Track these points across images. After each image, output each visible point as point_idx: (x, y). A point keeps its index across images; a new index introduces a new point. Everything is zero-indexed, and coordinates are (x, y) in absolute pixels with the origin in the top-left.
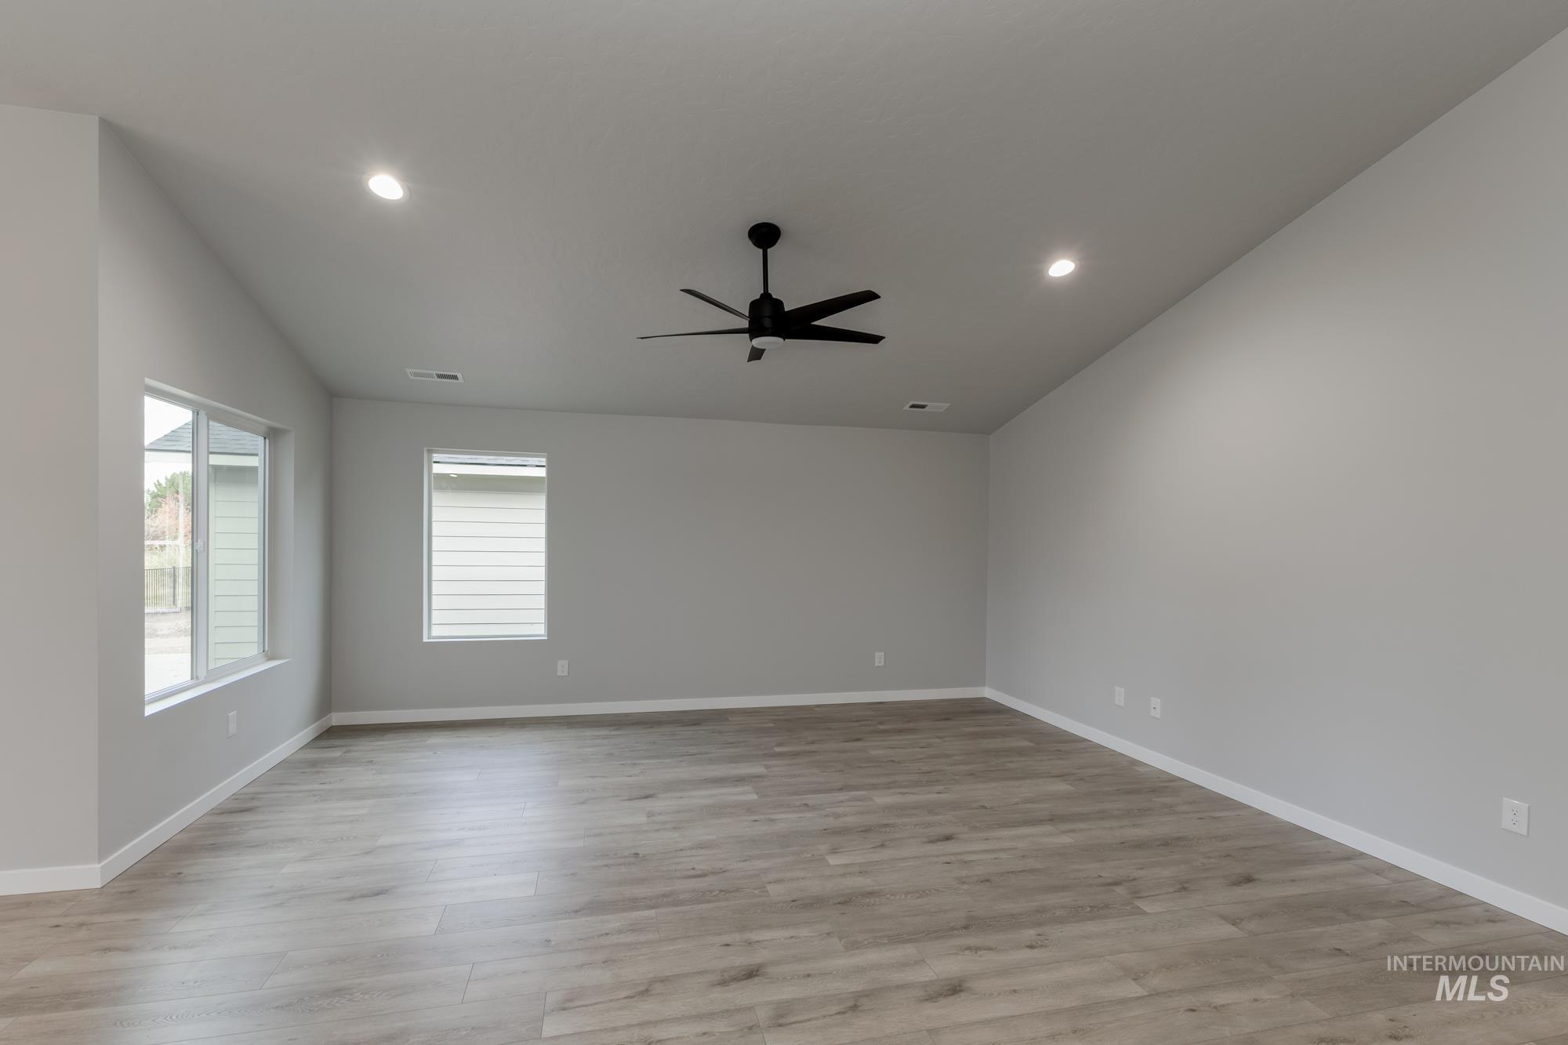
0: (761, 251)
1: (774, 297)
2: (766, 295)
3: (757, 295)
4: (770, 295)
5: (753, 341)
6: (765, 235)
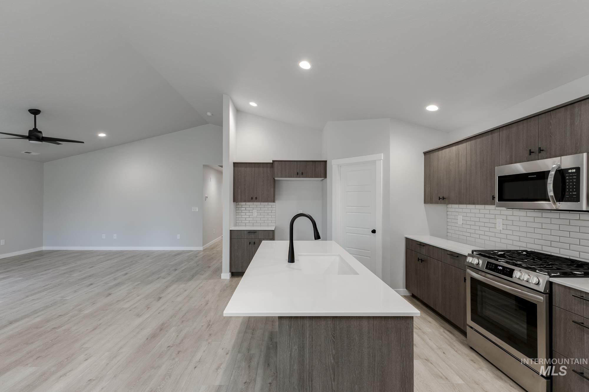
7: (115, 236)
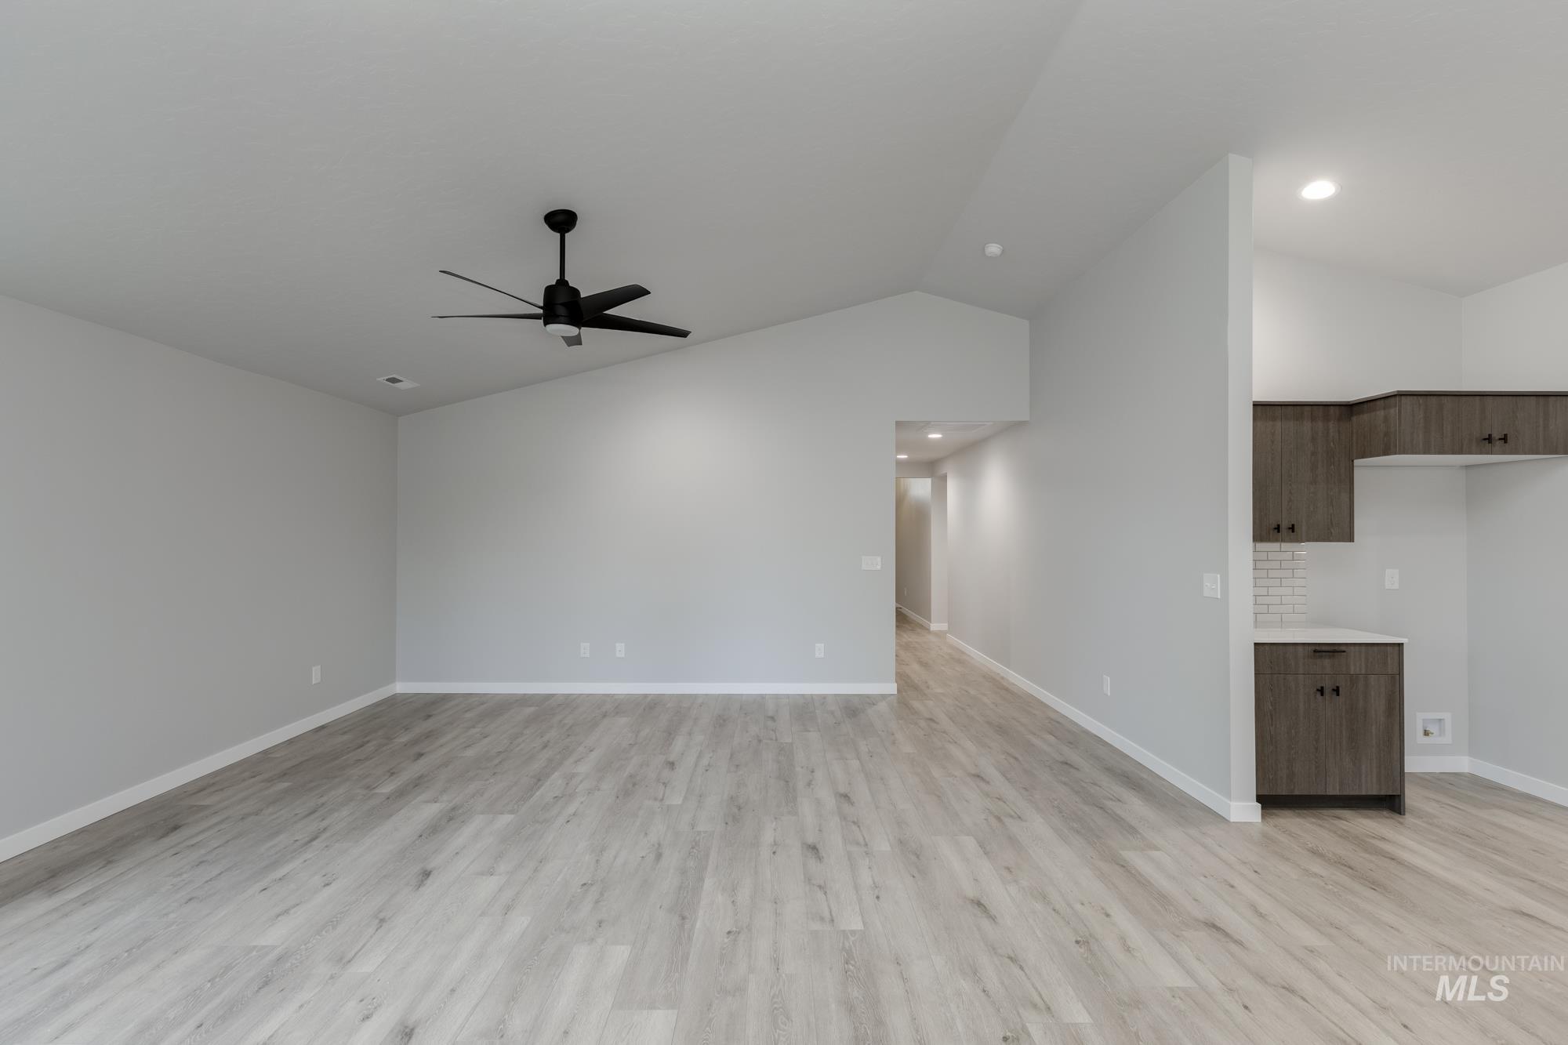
0: (559, 234)
1: (570, 285)
2: (562, 282)
3: (553, 279)
4: (567, 282)
5: (548, 326)
6: (561, 221)
7: (620, 649)
